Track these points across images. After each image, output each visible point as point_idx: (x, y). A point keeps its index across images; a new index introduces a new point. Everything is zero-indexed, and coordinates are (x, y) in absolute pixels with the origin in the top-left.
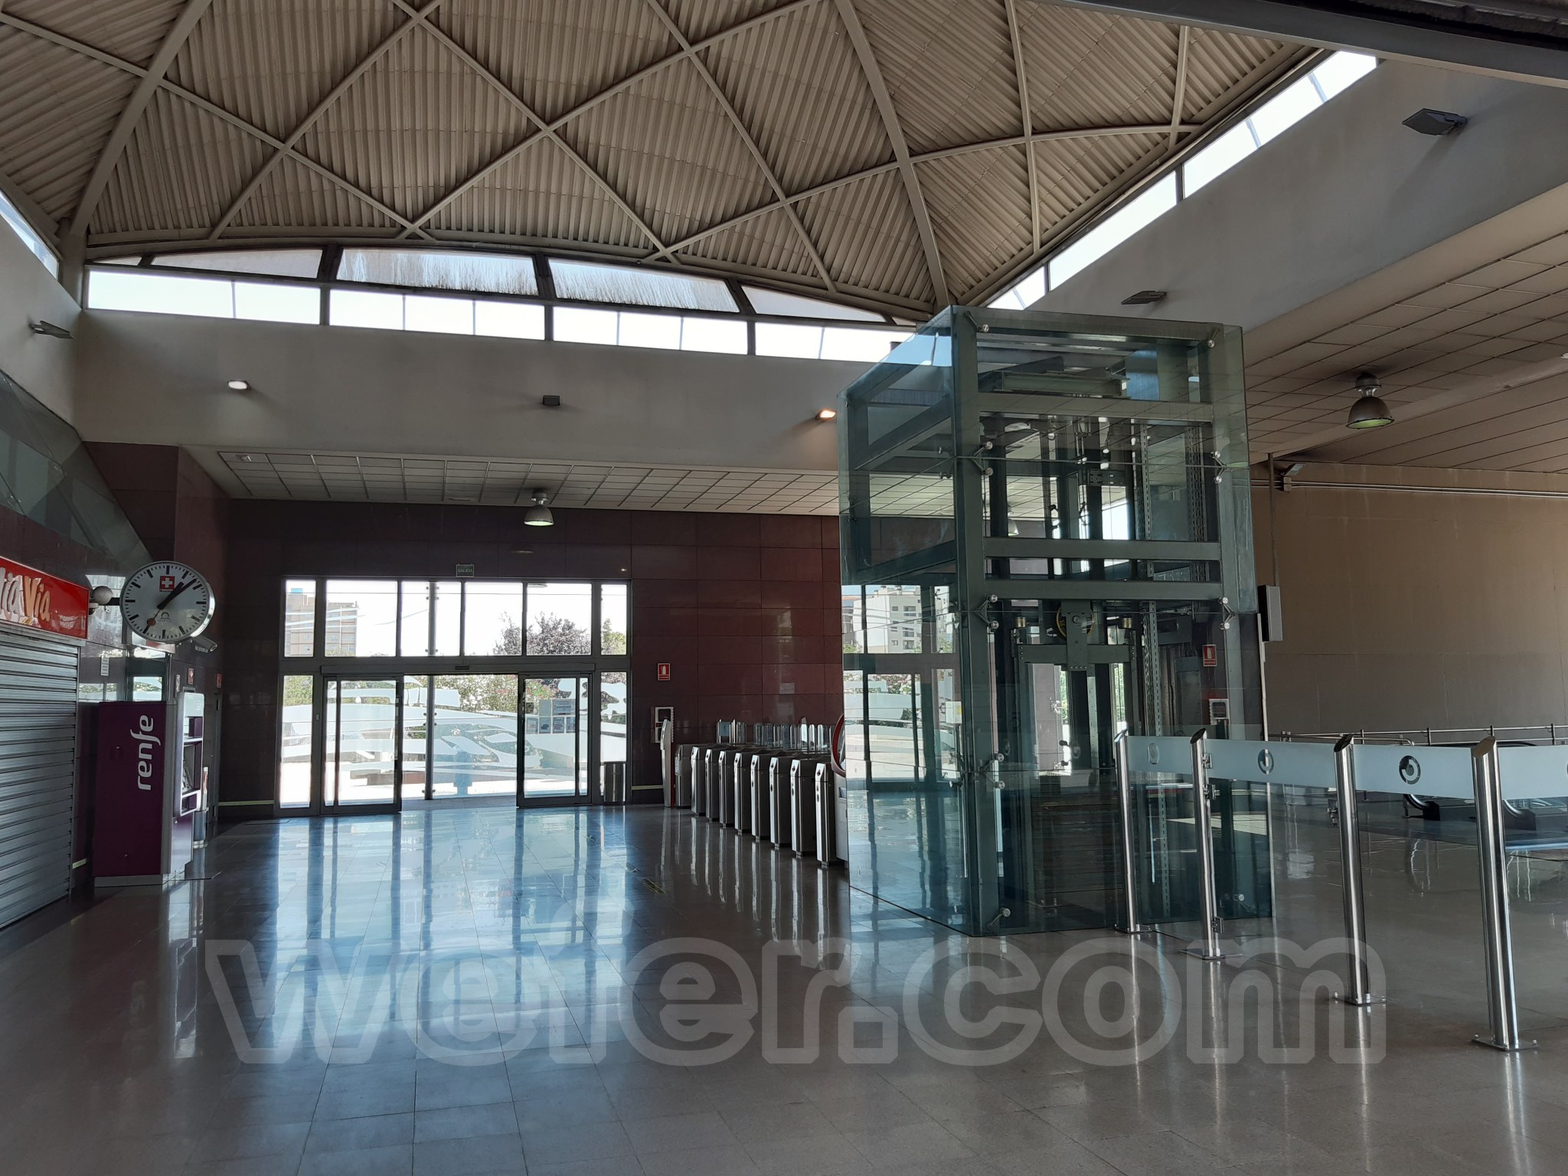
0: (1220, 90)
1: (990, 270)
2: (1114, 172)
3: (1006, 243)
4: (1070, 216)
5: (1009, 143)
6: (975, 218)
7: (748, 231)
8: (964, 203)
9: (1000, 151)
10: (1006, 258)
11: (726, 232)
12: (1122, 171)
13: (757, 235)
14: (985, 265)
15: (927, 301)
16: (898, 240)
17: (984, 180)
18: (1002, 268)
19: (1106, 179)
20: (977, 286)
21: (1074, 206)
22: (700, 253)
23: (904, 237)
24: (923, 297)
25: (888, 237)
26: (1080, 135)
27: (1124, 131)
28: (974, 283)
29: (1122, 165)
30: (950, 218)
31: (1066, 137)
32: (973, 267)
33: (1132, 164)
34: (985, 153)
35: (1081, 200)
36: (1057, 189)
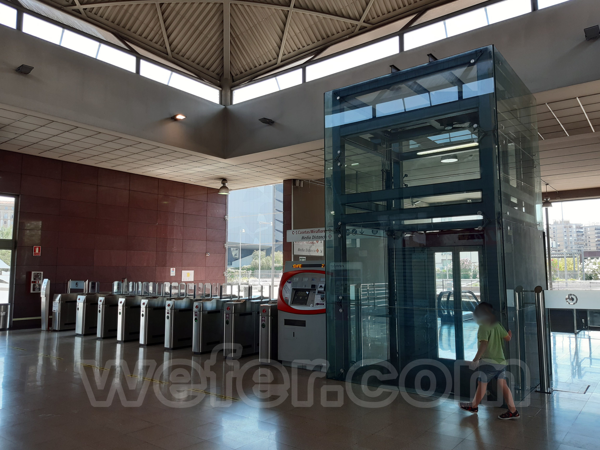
0: (386, 12)
1: (252, 67)
2: (325, 36)
3: (264, 56)
4: (297, 51)
5: (279, 8)
6: (252, 39)
7: (130, 11)
8: (249, 31)
9: (274, 11)
10: (262, 63)
11: (118, 8)
12: (328, 37)
13: (135, 14)
14: (251, 64)
15: (218, 74)
16: (210, 40)
17: (262, 23)
18: (259, 67)
19: (320, 38)
20: (244, 73)
21: (301, 47)
22: (99, 14)
23: (214, 39)
24: (217, 71)
25: (206, 36)
26: (314, 14)
27: (335, 18)
28: (243, 71)
29: (329, 34)
30: (240, 37)
31: (307, 13)
32: (245, 63)
33: (334, 35)
34: (267, 9)
35: (305, 45)
36: (295, 37)
